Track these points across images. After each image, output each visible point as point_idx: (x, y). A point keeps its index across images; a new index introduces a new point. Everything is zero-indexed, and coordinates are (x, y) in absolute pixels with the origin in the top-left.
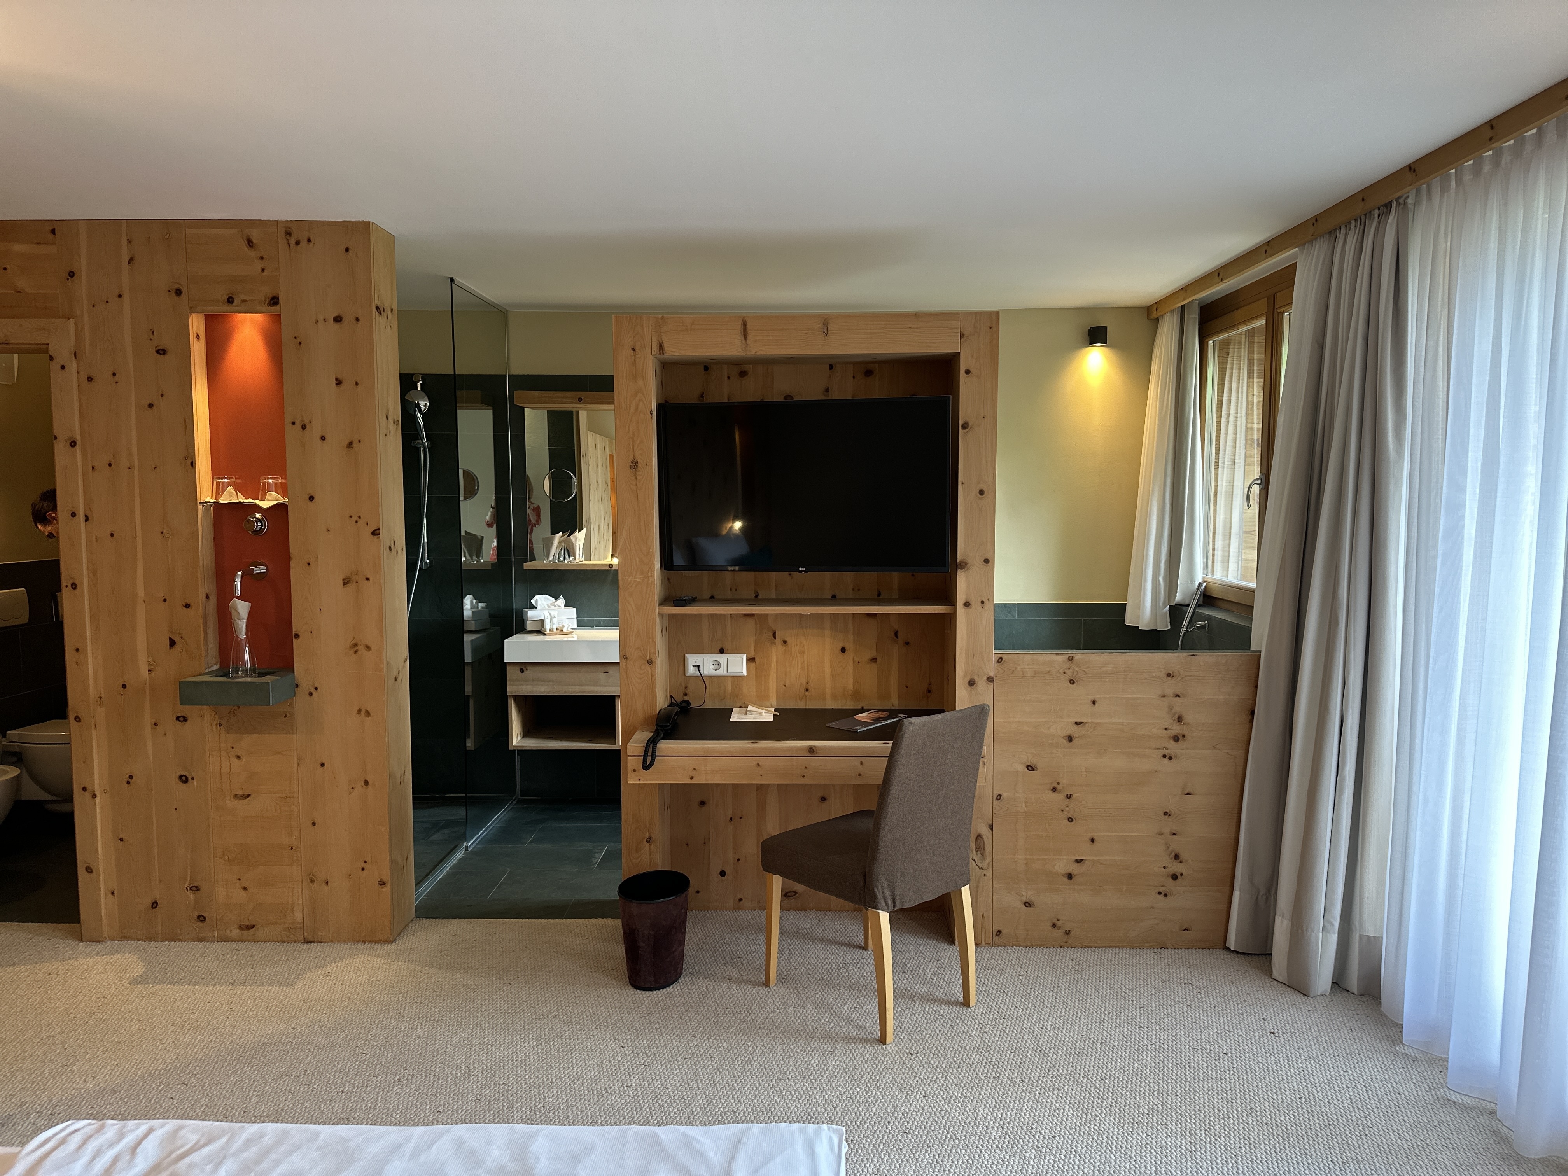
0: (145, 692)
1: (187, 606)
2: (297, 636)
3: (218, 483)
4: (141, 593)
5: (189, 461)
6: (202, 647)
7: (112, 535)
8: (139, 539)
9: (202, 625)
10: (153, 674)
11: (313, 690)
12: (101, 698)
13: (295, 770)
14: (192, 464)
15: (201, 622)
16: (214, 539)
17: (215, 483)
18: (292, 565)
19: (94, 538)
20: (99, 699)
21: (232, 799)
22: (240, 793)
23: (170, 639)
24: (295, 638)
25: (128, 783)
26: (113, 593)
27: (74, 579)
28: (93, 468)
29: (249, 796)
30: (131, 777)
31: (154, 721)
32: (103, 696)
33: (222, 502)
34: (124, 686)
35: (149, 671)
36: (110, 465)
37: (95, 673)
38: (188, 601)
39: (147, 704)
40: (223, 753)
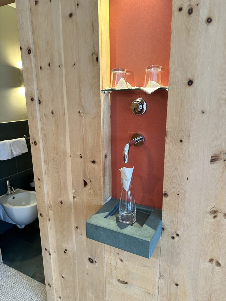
0: (72, 208)
1: (94, 162)
2: (166, 195)
3: (114, 75)
4: (69, 151)
5: (95, 58)
6: (102, 189)
7: (52, 113)
8: (67, 116)
9: (102, 176)
10: (75, 199)
11: (175, 236)
12: (51, 206)
13: (157, 281)
14: (97, 59)
15: (102, 173)
16: (111, 117)
17: (112, 74)
18: (167, 140)
19: (44, 114)
20: (50, 207)
21: (117, 281)
22: (122, 280)
23: (84, 181)
24: (165, 196)
25: (65, 252)
26: (54, 149)
27: (35, 139)
28: (41, 68)
29: (126, 283)
30: (66, 250)
31: (76, 225)
32: (52, 205)
33: (117, 89)
34: (61, 203)
35: (74, 197)
36: (49, 65)
37: (48, 192)
38: (94, 159)
39: (73, 215)
40: (112, 255)
